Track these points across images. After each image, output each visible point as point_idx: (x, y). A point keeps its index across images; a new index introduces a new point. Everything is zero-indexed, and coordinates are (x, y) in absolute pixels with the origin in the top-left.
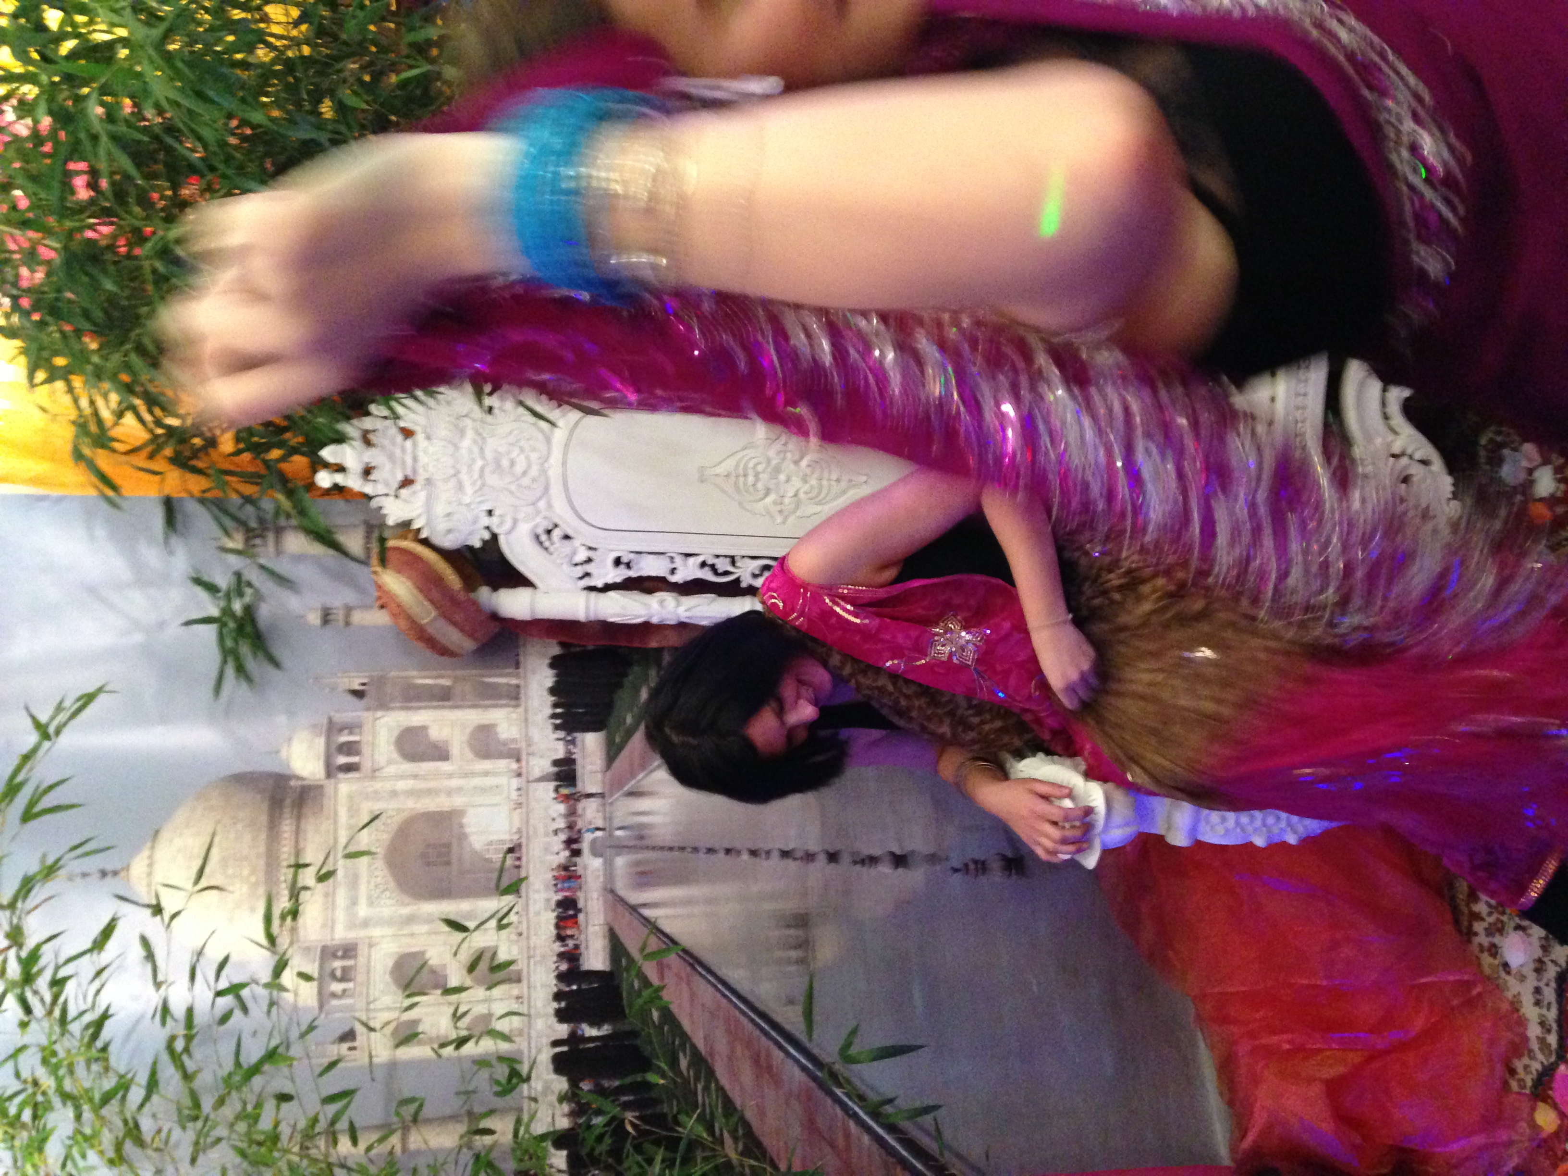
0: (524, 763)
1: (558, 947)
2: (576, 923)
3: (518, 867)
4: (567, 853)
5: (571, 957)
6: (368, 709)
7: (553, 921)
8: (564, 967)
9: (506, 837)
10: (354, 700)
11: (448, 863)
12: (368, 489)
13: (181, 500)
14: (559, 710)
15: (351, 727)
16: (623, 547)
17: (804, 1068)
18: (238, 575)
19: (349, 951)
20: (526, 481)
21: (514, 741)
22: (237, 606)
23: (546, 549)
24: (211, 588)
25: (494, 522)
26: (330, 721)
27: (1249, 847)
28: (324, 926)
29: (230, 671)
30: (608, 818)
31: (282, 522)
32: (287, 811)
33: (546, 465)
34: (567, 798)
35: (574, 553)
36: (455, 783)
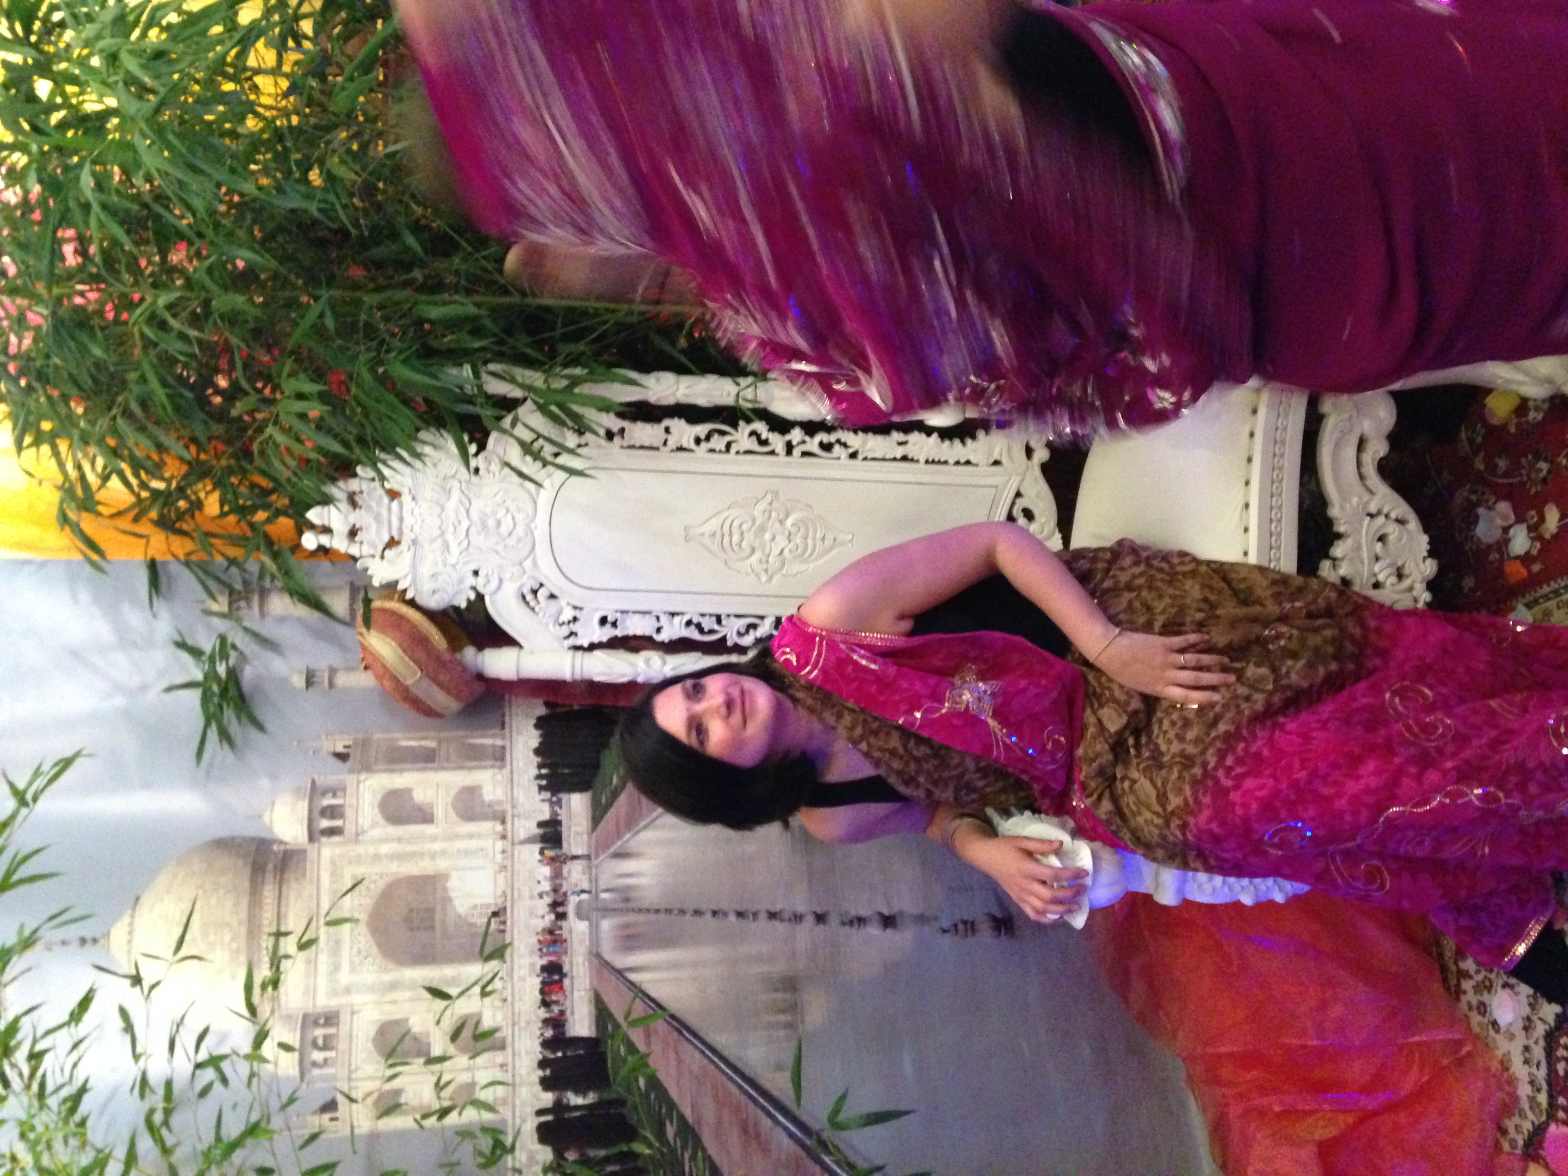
0: (509, 825)
1: (543, 1013)
2: (561, 988)
3: (503, 931)
4: (553, 917)
5: (557, 1023)
6: (351, 771)
7: (538, 986)
8: (549, 1033)
9: (491, 901)
10: (338, 763)
11: (432, 928)
12: (354, 550)
13: (165, 563)
14: (544, 771)
15: (334, 792)
16: (609, 607)
17: (791, 1135)
18: (223, 639)
19: (330, 1019)
20: (512, 541)
21: (499, 802)
22: (221, 669)
23: (533, 609)
24: (196, 652)
25: (480, 582)
26: (313, 782)
27: (1237, 905)
28: (305, 993)
29: (213, 734)
30: (594, 880)
31: (267, 583)
32: (269, 877)
33: (532, 526)
34: (553, 860)
35: (560, 612)
36: (437, 846)
